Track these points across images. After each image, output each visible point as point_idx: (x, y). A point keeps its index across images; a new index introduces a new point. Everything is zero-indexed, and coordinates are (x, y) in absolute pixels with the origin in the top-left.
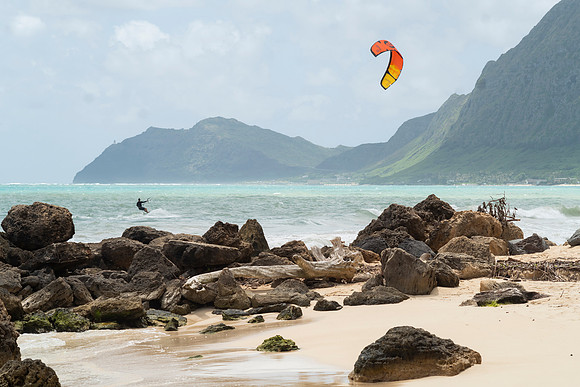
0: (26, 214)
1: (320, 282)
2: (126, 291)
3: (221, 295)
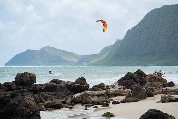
0: (22, 76)
1: (112, 96)
2: (55, 99)
3: (84, 100)
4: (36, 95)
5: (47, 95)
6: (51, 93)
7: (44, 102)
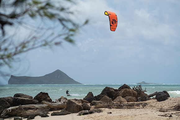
1: (55, 109)
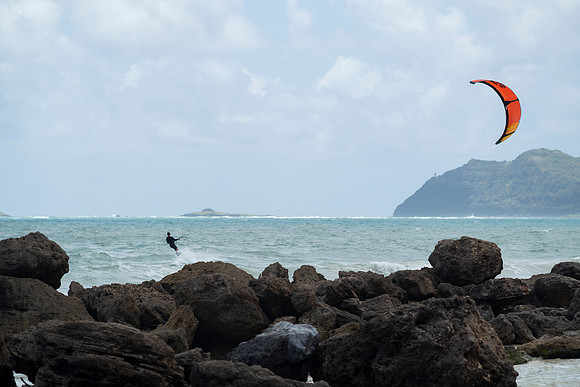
0: (455, 249)
2: (570, 329)
4: (502, 316)
5: (541, 316)
6: (553, 310)
7: (529, 340)
